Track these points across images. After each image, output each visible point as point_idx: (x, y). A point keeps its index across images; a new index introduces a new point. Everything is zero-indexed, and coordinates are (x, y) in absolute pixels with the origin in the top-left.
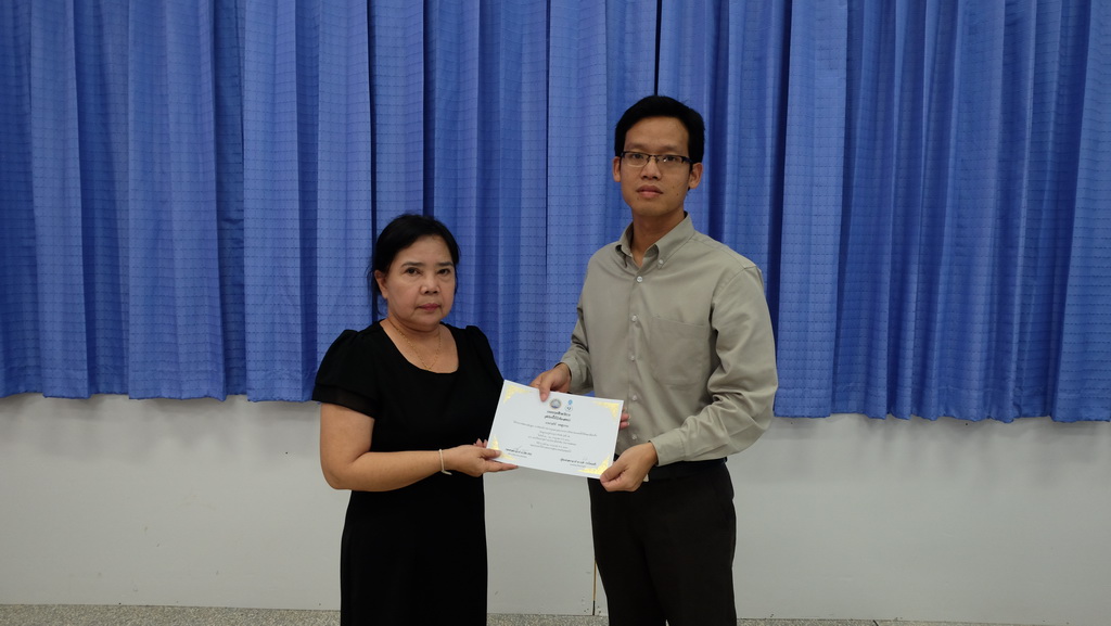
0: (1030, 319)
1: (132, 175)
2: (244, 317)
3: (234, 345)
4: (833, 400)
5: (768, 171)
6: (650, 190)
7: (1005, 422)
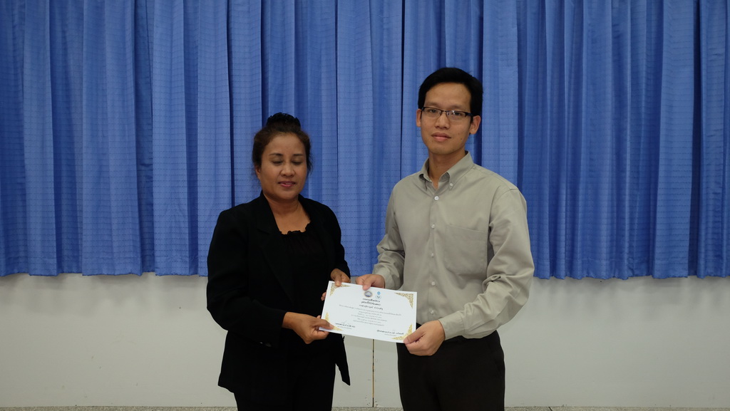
0: (637, 215)
1: (85, 138)
2: (153, 224)
3: (147, 241)
6: (441, 135)
7: (623, 279)
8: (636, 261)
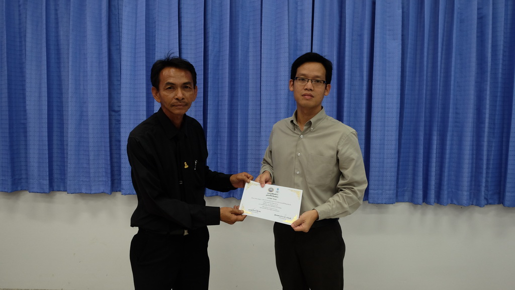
0: (492, 157)
1: (70, 90)
2: (120, 156)
3: (116, 169)
4: (397, 196)
5: (365, 87)
6: (308, 95)
7: (480, 207)
8: (490, 193)
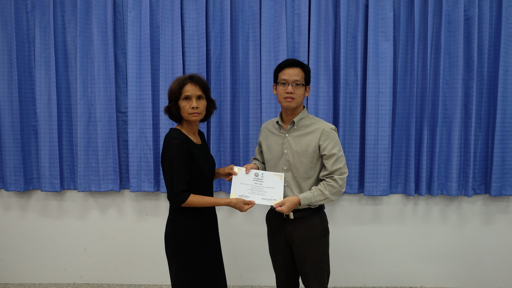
0: (479, 150)
1: (78, 94)
2: (128, 155)
3: (124, 167)
4: (390, 188)
5: (359, 86)
6: (289, 98)
7: (468, 197)
8: (478, 183)
